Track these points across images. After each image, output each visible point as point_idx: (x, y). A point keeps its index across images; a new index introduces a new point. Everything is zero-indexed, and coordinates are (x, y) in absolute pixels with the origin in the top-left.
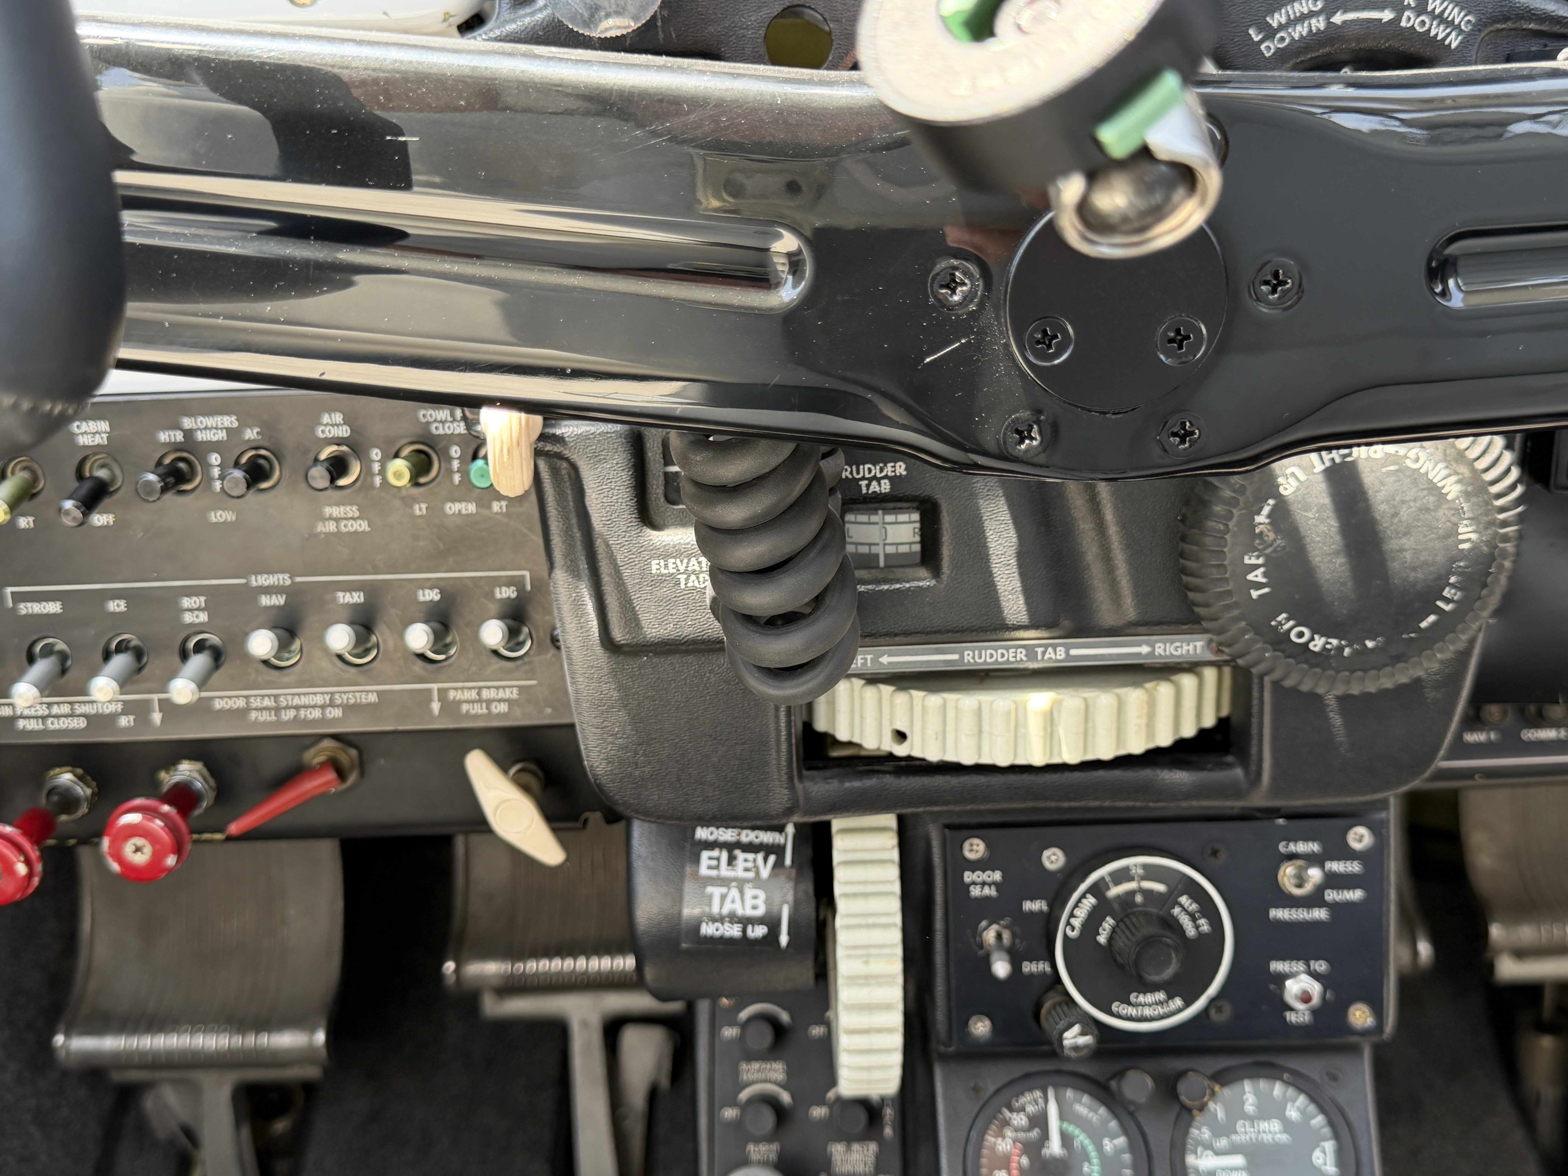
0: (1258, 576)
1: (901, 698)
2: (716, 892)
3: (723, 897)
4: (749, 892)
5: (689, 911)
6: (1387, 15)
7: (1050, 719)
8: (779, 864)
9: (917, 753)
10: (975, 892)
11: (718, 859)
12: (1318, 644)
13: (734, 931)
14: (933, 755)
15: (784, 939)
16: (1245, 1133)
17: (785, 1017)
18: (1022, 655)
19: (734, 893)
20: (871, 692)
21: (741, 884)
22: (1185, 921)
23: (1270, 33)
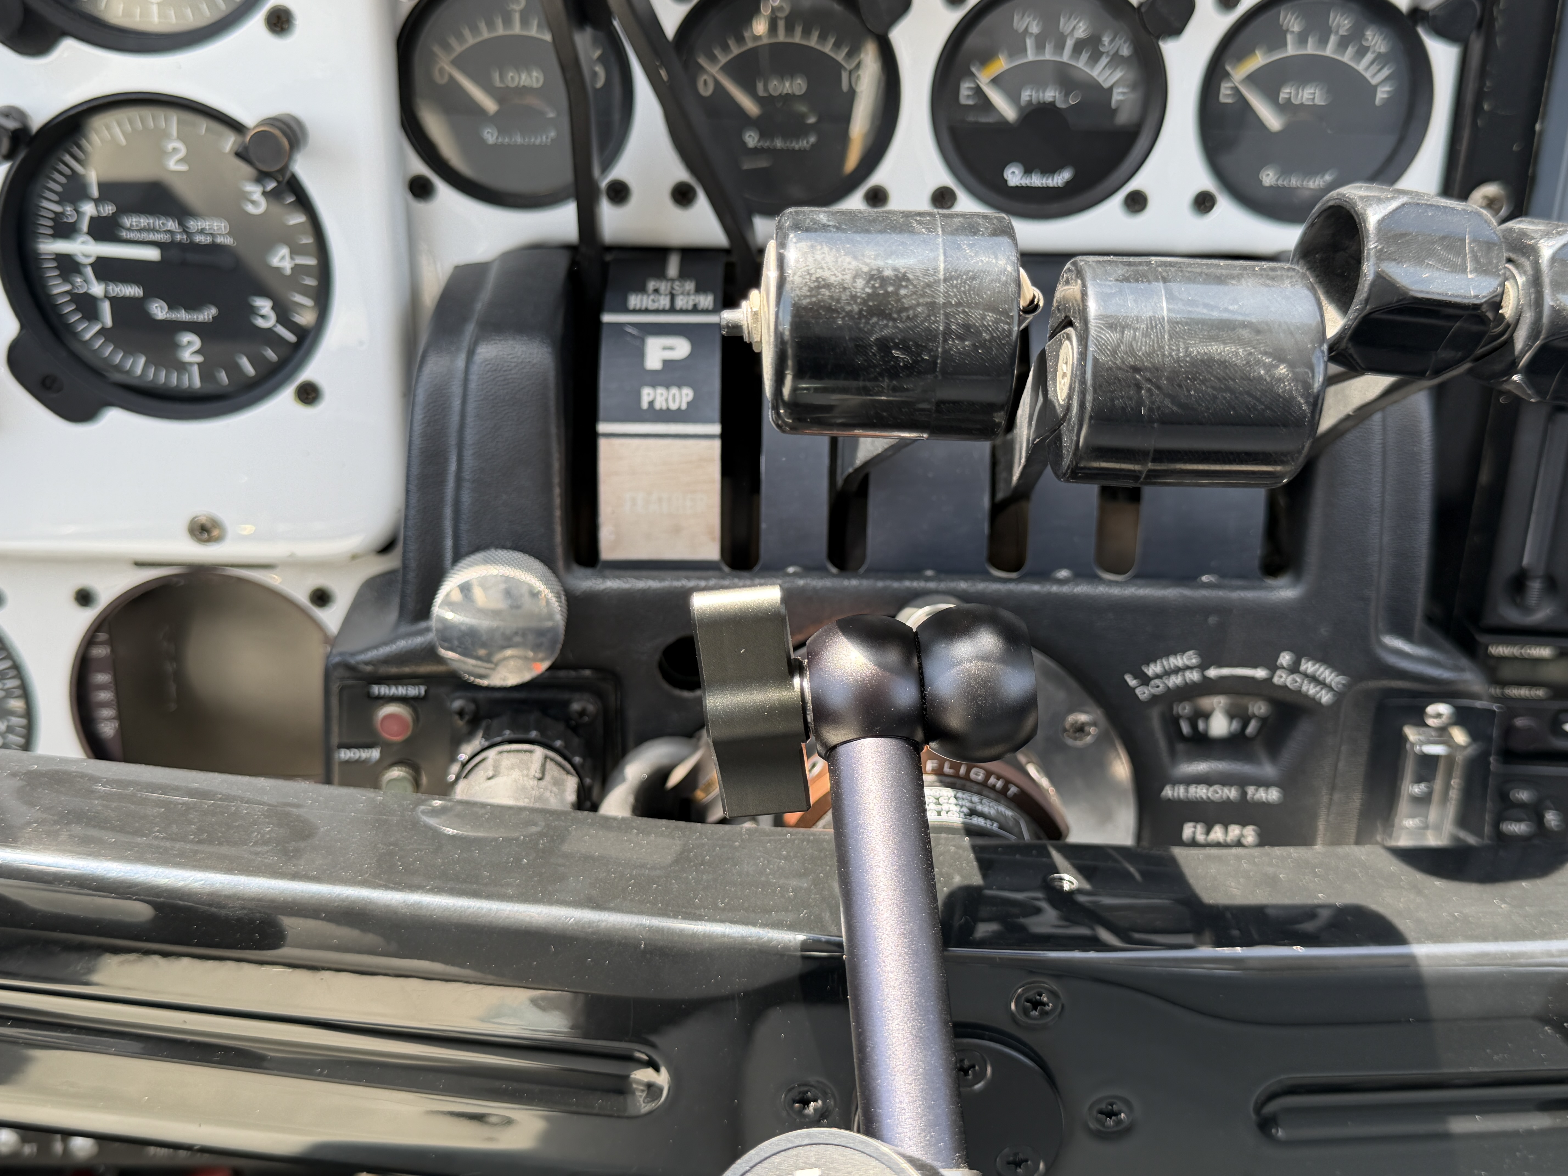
6: (1260, 673)
23: (1145, 680)
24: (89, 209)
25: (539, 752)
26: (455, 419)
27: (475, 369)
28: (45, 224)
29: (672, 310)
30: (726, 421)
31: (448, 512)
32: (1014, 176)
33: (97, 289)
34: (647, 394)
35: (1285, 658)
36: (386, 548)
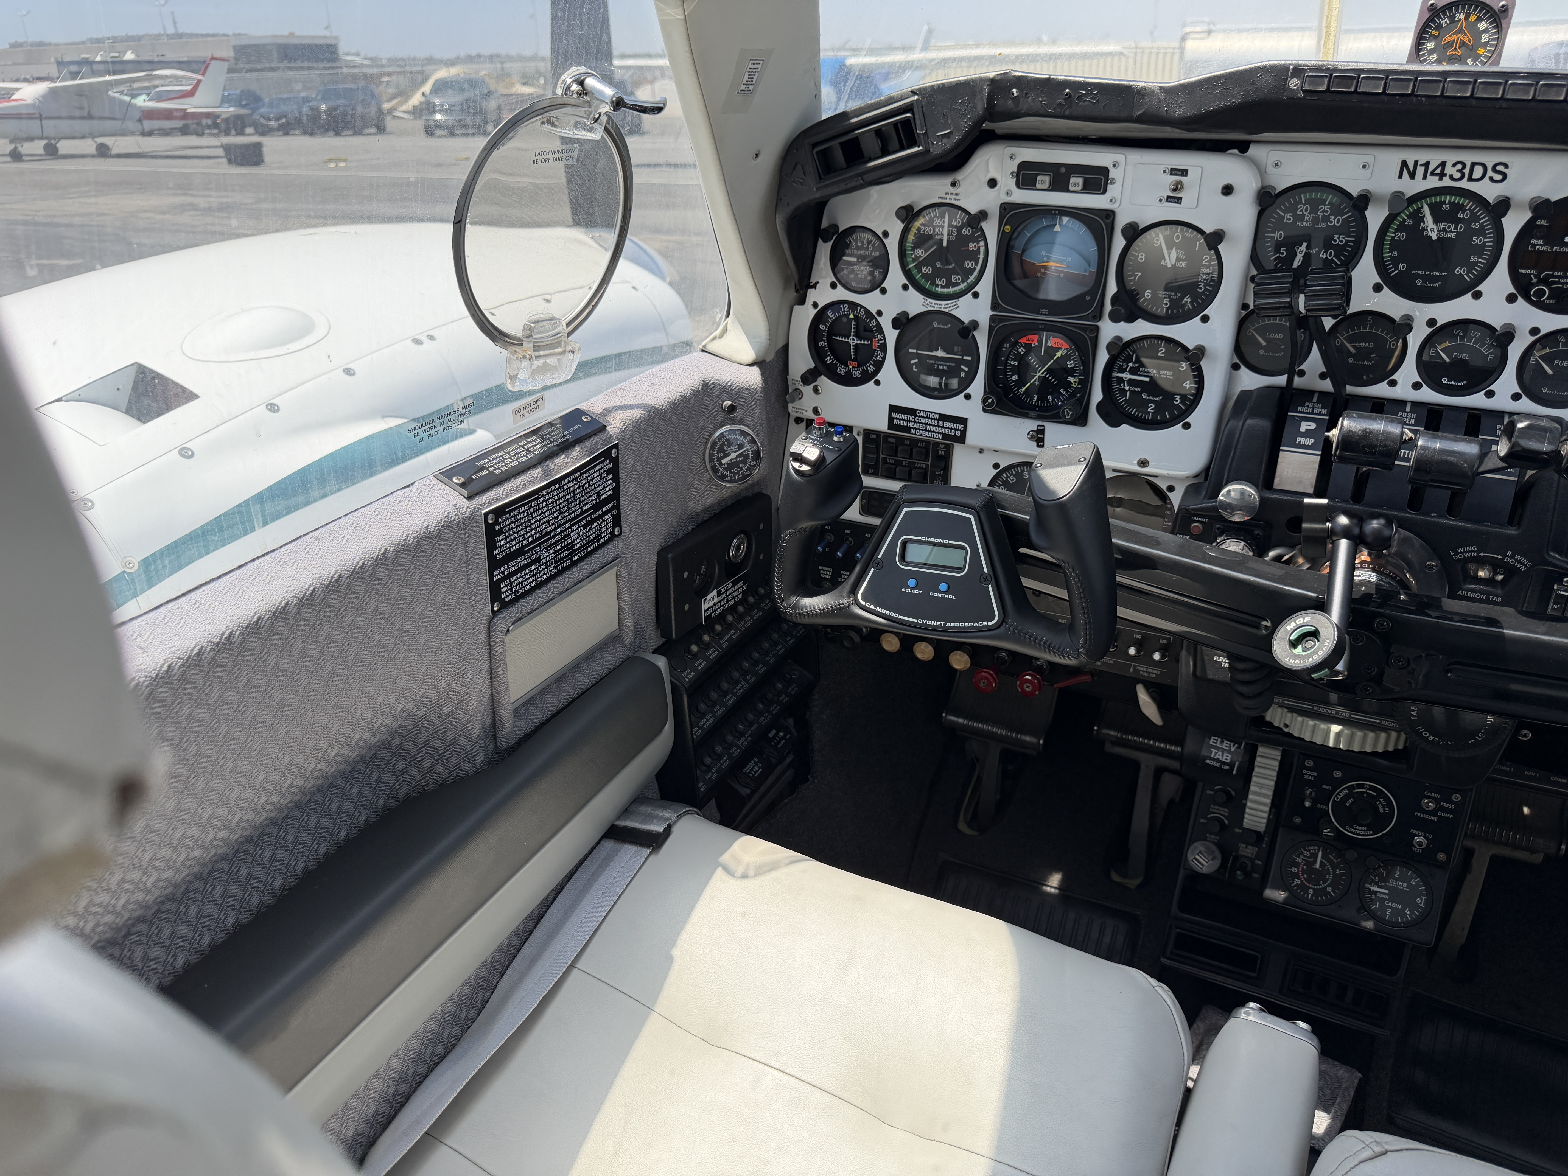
0: (1414, 713)
1: (1289, 715)
2: (1214, 751)
3: (1216, 753)
4: (1225, 754)
5: (1204, 753)
6: (1500, 557)
7: (1338, 735)
8: (1239, 748)
9: (1291, 732)
10: (1306, 777)
11: (1217, 740)
12: (1431, 738)
13: (1218, 765)
14: (1296, 735)
15: (1234, 772)
16: (1392, 883)
17: (1233, 793)
18: (1334, 712)
19: (1220, 753)
20: (1280, 710)
21: (1223, 751)
22: (1380, 806)
23: (1457, 554)
24: (1131, 365)
25: (1243, 543)
26: (1236, 440)
27: (1245, 427)
28: (1116, 368)
29: (1312, 413)
30: (1323, 451)
31: (1227, 468)
32: (1445, 381)
33: (1127, 388)
34: (1298, 439)
35: (1509, 553)
36: (1196, 476)
